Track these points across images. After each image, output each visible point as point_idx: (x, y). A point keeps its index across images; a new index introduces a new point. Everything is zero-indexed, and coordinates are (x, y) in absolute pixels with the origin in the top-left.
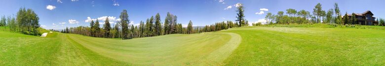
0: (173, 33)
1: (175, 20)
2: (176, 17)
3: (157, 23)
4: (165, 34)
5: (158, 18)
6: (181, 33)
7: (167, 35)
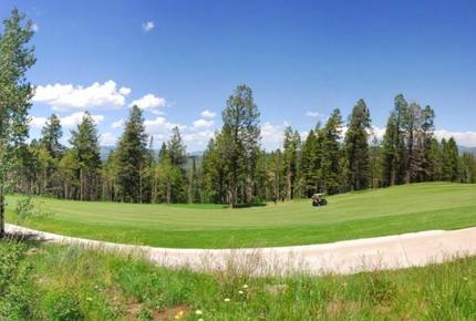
0: (420, 178)
1: (426, 126)
2: (429, 112)
3: (357, 138)
4: (386, 184)
5: (360, 118)
6: (453, 179)
7: (394, 190)
